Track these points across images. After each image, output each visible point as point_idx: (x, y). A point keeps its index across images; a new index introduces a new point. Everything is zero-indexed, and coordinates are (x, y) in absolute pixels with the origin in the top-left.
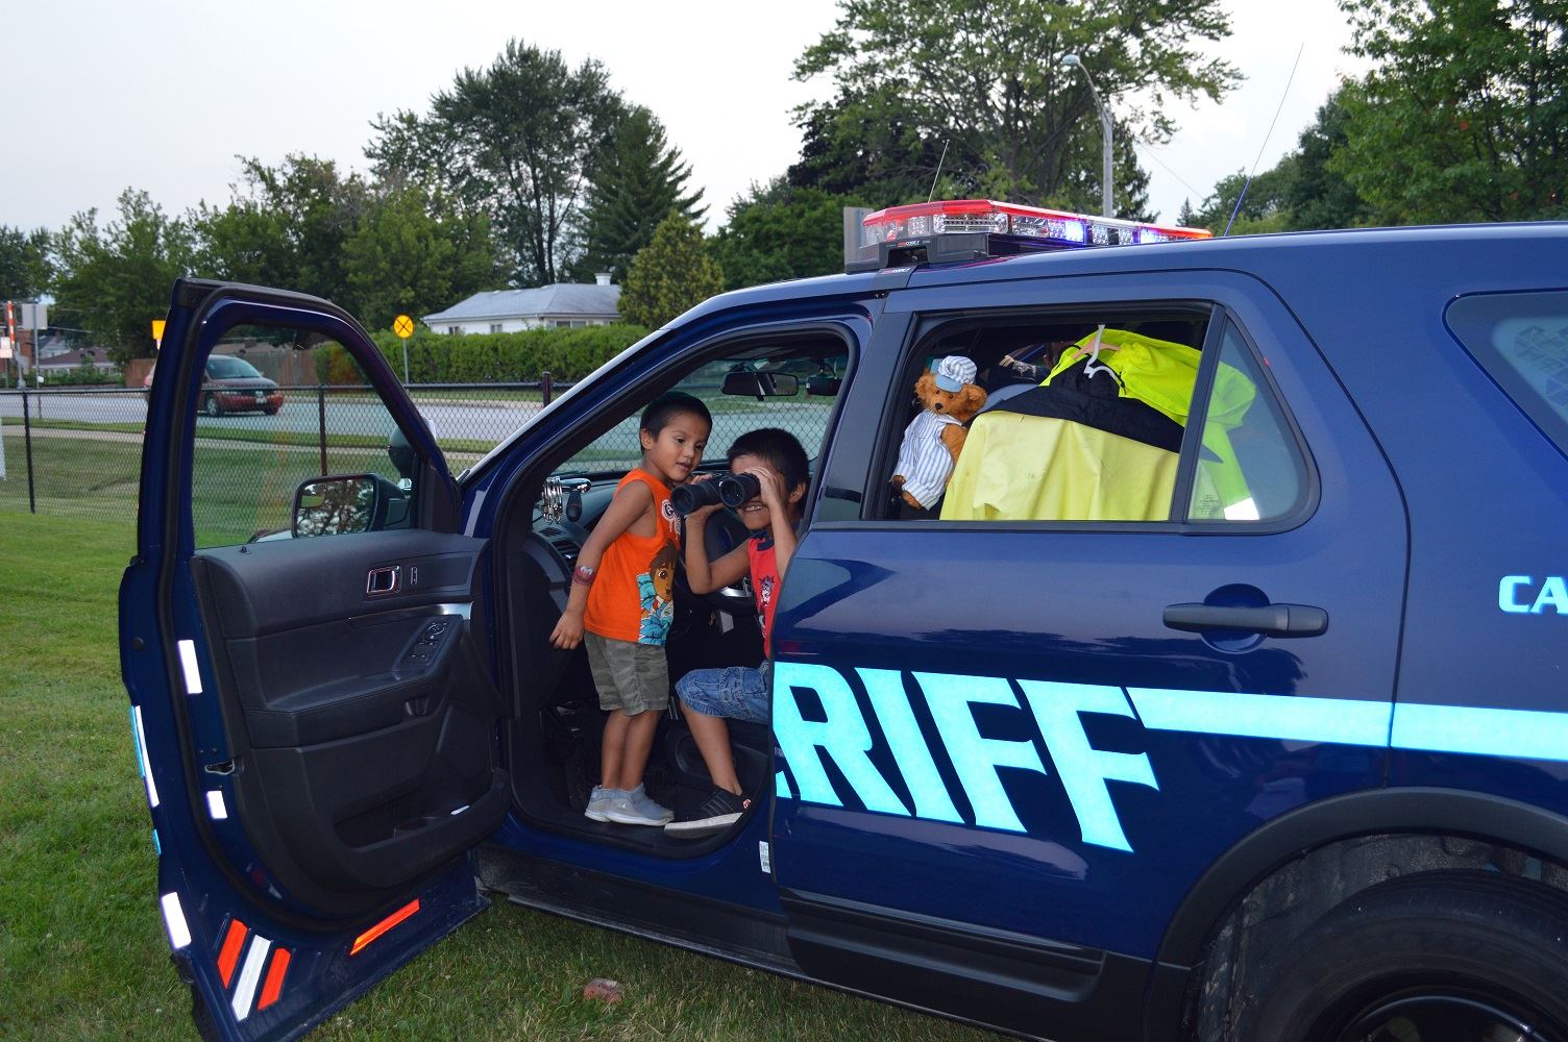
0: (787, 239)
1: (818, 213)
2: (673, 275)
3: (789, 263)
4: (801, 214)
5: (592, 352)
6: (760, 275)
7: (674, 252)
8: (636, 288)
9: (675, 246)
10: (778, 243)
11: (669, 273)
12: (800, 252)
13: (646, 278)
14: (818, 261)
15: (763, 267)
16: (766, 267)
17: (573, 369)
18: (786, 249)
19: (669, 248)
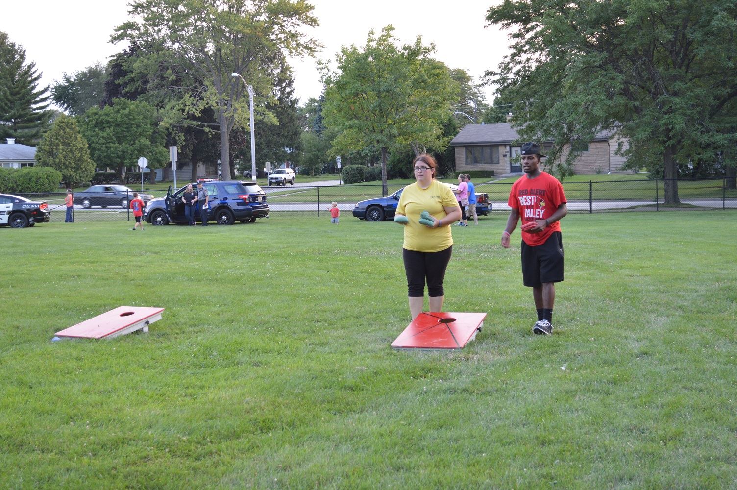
0: (112, 124)
1: (127, 111)
2: (64, 144)
3: (113, 135)
4: (118, 112)
5: (30, 179)
6: (100, 141)
7: (64, 133)
8: (46, 150)
9: (64, 130)
10: (107, 125)
11: (62, 143)
12: (119, 130)
13: (51, 145)
14: (127, 134)
15: (101, 137)
16: (103, 137)
17: (20, 188)
18: (112, 128)
19: (62, 131)
